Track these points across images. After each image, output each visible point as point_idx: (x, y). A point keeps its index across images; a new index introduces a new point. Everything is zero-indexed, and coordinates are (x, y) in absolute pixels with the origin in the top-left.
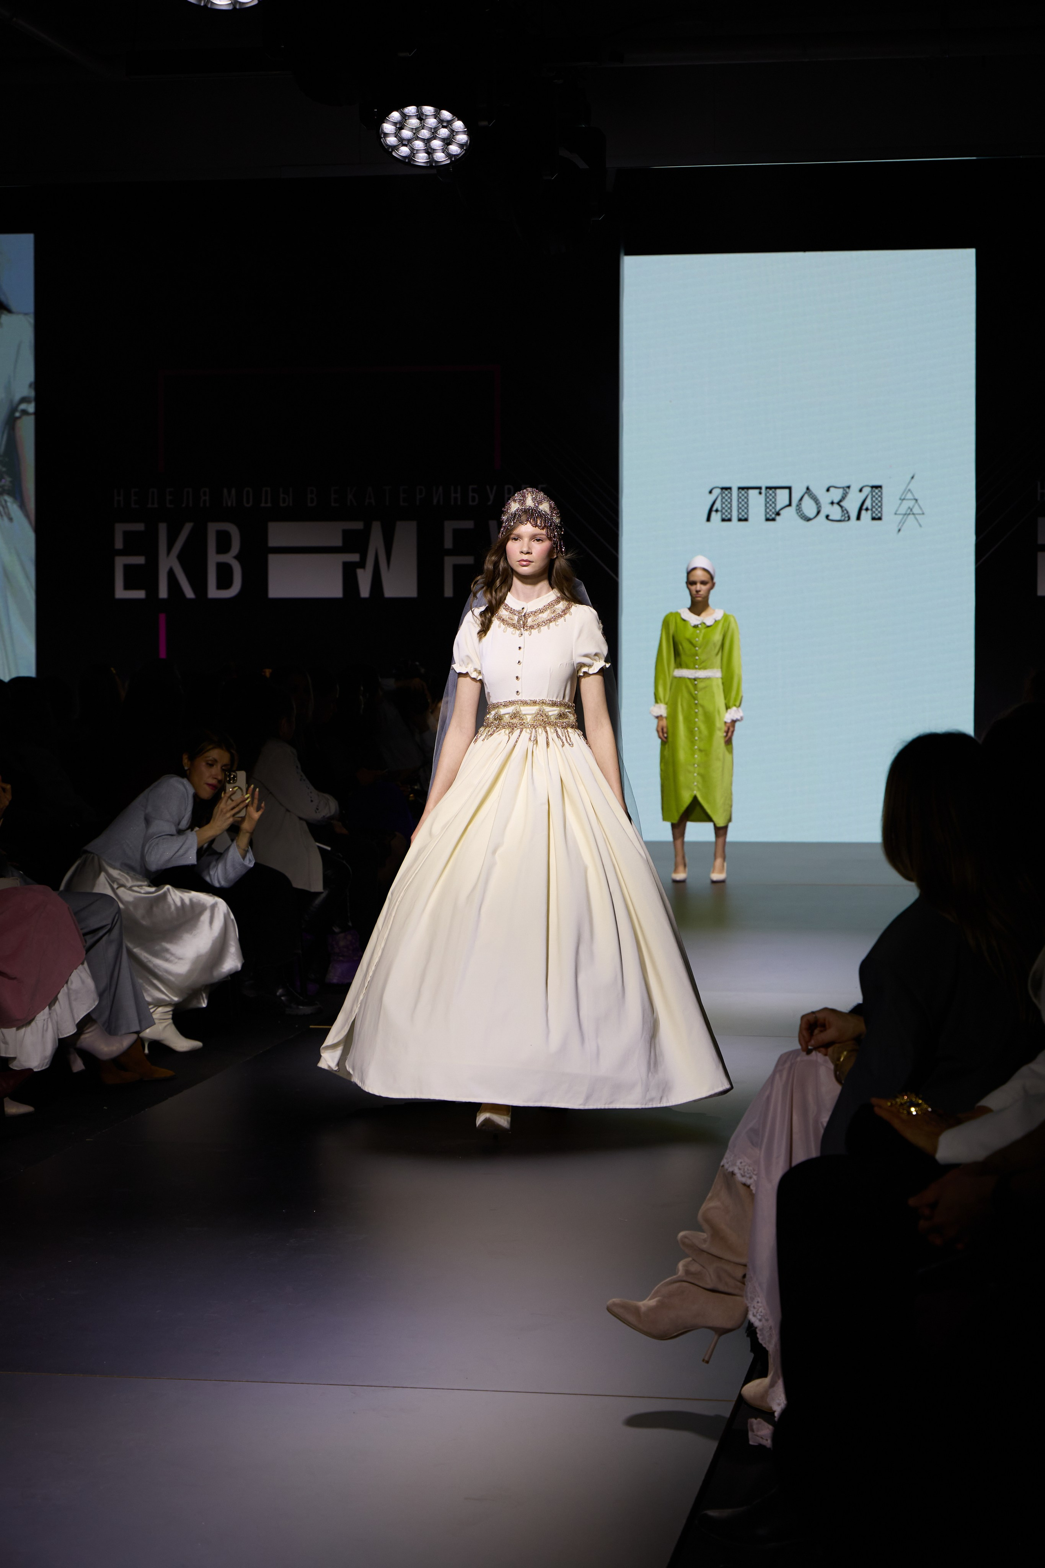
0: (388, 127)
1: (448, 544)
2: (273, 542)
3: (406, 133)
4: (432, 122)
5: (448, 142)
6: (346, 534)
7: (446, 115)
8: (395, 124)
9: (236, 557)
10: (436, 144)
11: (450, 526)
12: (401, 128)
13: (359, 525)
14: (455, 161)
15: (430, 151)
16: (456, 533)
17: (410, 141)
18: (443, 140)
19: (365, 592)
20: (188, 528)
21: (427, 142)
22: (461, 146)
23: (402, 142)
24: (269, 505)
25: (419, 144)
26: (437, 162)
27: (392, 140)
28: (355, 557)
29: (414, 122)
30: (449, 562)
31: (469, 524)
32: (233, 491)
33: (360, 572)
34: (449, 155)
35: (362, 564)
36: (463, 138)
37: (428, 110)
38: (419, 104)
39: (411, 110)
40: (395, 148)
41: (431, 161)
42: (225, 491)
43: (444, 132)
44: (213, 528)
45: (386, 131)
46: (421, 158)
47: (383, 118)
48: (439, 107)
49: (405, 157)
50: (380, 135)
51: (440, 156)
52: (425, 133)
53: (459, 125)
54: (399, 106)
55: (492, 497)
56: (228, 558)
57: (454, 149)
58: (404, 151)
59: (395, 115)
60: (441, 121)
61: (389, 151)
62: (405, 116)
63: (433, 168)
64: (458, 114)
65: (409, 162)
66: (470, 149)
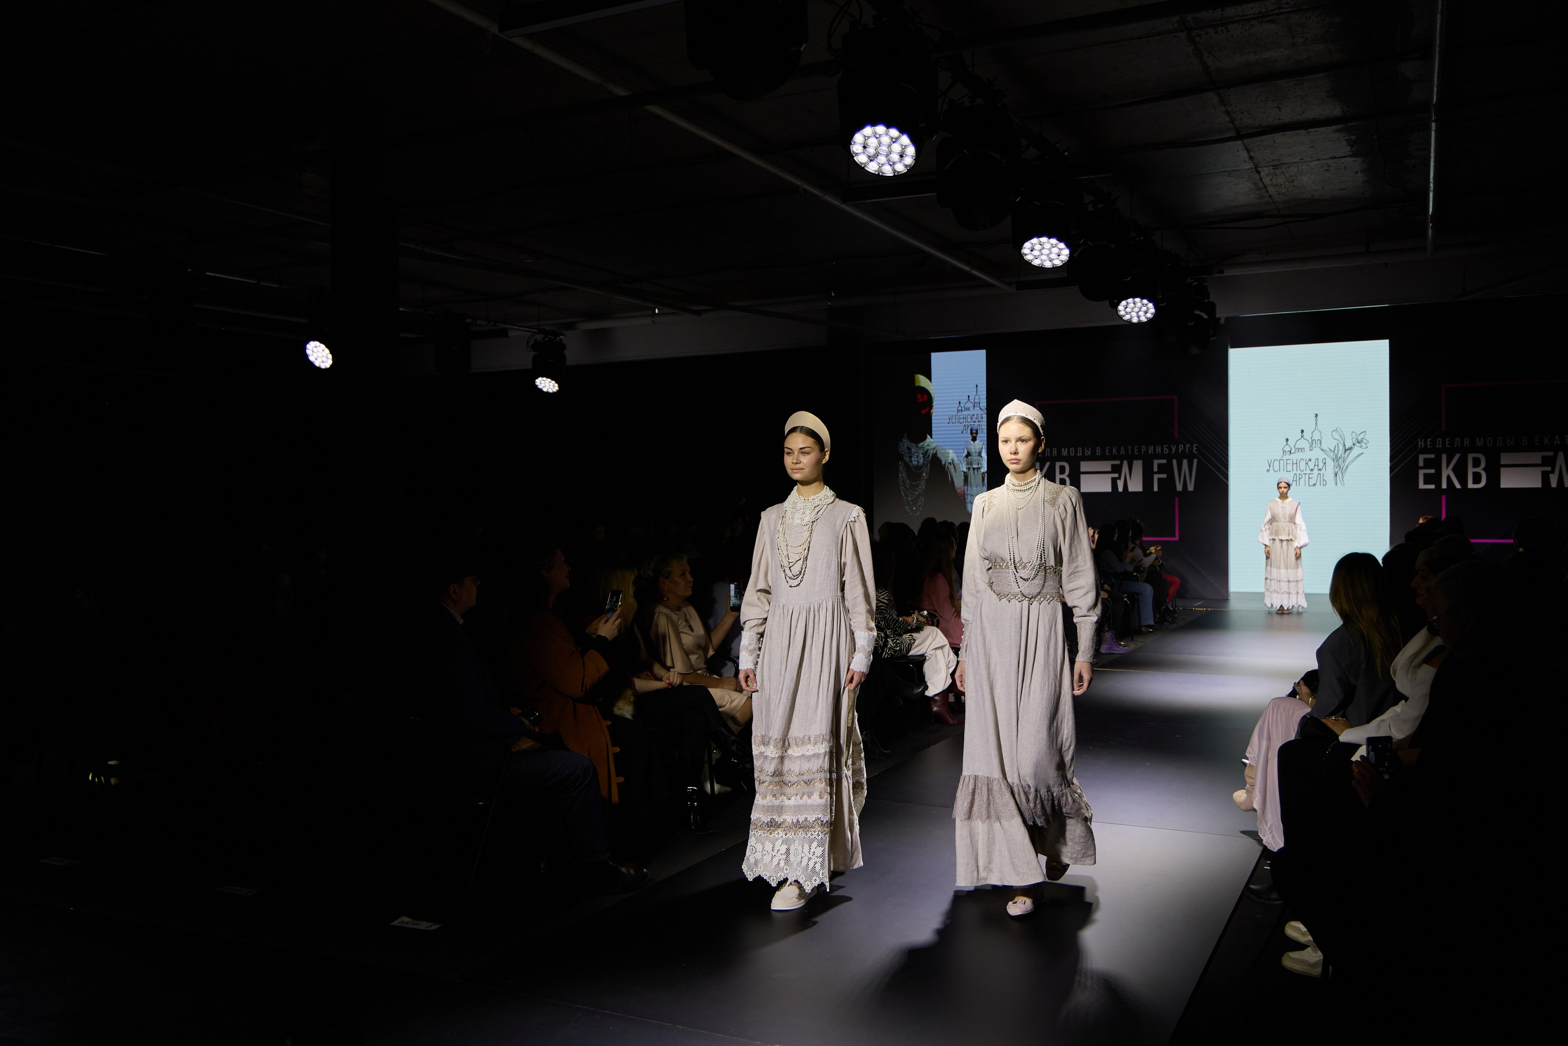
0: (1121, 308)
1: (1156, 469)
2: (1082, 470)
3: (1128, 310)
4: (1139, 305)
5: (1146, 312)
6: (1113, 466)
7: (1145, 301)
8: (1124, 306)
9: (1068, 476)
10: (1141, 313)
11: (1156, 462)
12: (1126, 308)
13: (1118, 462)
14: (1150, 321)
15: (1139, 317)
16: (1159, 465)
17: (1130, 313)
18: (1144, 312)
19: (1121, 489)
20: (1048, 464)
21: (1137, 312)
22: (1152, 314)
23: (1127, 313)
24: (1081, 454)
25: (1134, 314)
27: (1122, 313)
28: (1116, 475)
29: (1132, 305)
30: (1156, 477)
31: (1164, 461)
32: (1066, 449)
33: (1118, 481)
34: (1147, 318)
35: (1119, 478)
36: (1152, 310)
37: (1138, 300)
38: (1134, 297)
39: (1130, 300)
40: (1124, 316)
41: (1140, 320)
42: (1063, 449)
43: (1144, 309)
44: (1058, 464)
46: (1135, 320)
47: (1118, 304)
48: (1142, 298)
49: (1128, 319)
50: (1117, 311)
51: (1144, 319)
52: (1136, 309)
53: (1151, 305)
54: (1126, 298)
55: (1174, 450)
56: (1065, 476)
57: (1149, 315)
58: (1127, 317)
59: (1124, 303)
60: (1143, 304)
61: (1121, 317)
62: (1127, 303)
63: (1140, 323)
64: (1150, 301)
65: (1129, 322)
66: (1156, 315)
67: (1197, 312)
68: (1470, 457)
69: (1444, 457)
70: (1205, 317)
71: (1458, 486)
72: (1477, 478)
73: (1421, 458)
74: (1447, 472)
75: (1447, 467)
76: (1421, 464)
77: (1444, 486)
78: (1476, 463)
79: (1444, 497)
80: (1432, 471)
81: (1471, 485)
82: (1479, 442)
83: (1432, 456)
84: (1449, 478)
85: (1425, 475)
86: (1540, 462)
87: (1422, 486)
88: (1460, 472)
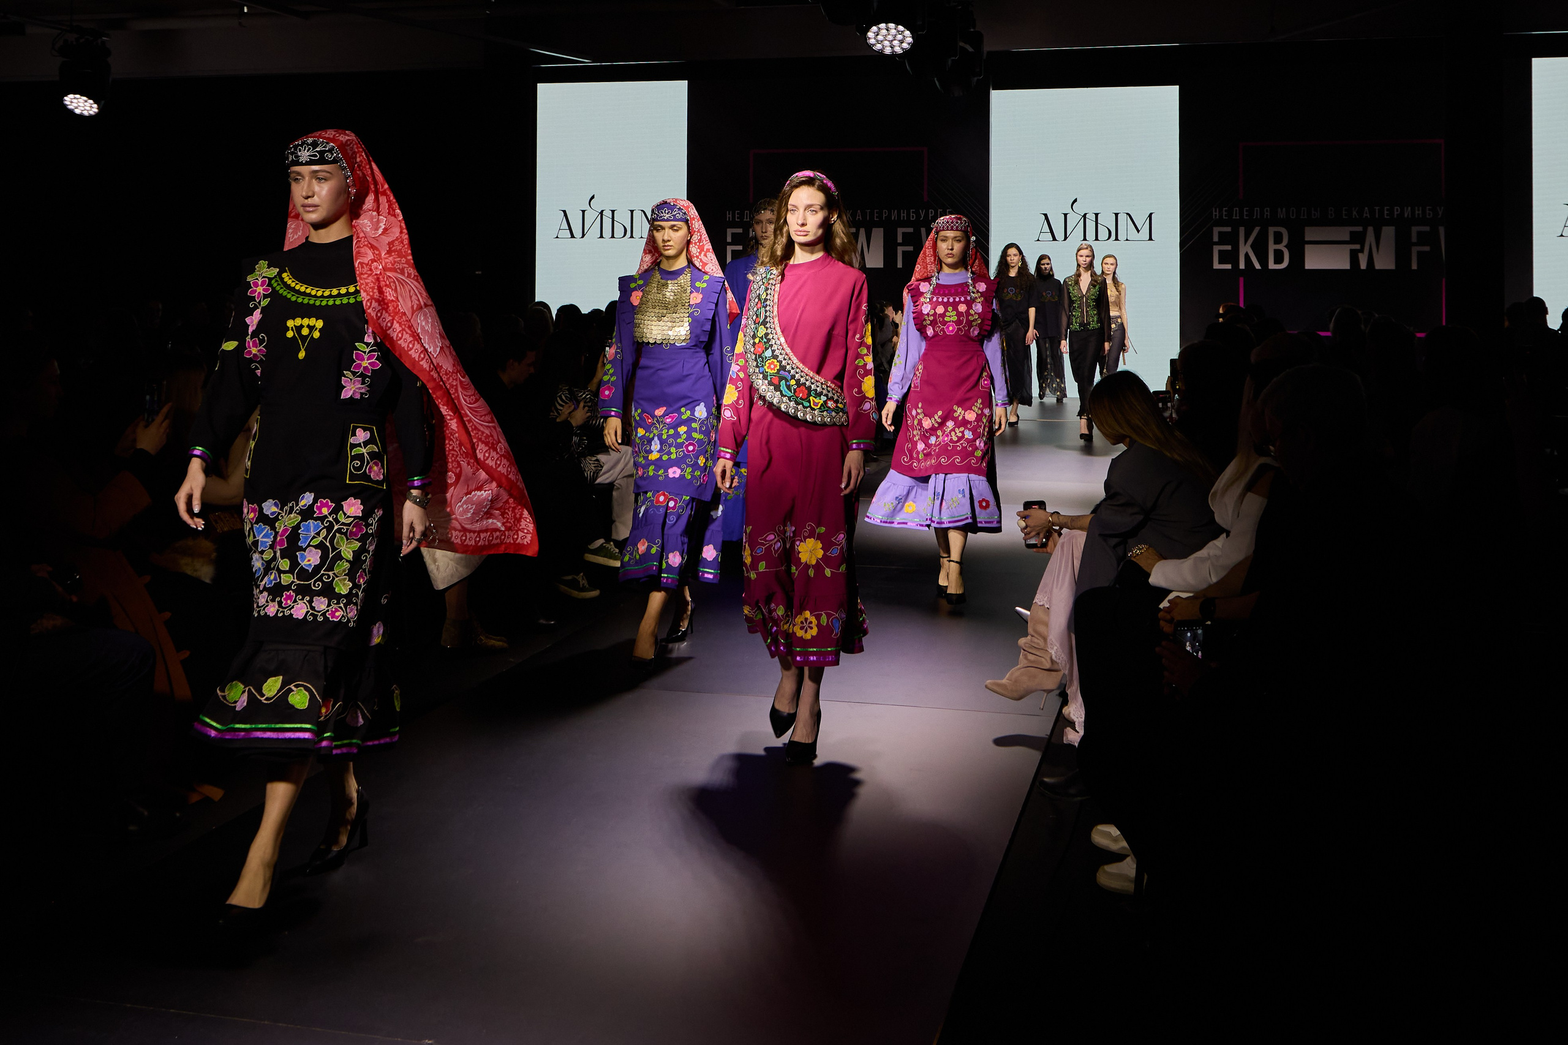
0: (870, 34)
3: (880, 38)
4: (893, 32)
5: (901, 42)
7: (901, 28)
8: (875, 33)
10: (896, 43)
12: (877, 35)
14: (906, 52)
15: (892, 47)
17: (882, 41)
18: (899, 41)
21: (891, 41)
22: (909, 44)
23: (877, 41)
25: (887, 43)
26: (896, 52)
27: (872, 41)
29: (884, 32)
34: (903, 49)
36: (910, 40)
37: (892, 25)
38: (886, 22)
39: (883, 26)
40: (874, 45)
41: (893, 51)
43: (900, 37)
45: (869, 36)
46: (888, 51)
47: (868, 29)
48: (897, 24)
49: (879, 50)
50: (865, 38)
51: (898, 50)
52: (890, 38)
53: (907, 33)
54: (877, 23)
57: (905, 45)
58: (879, 47)
59: (874, 28)
60: (898, 31)
61: (870, 47)
62: (879, 29)
63: (894, 55)
64: (907, 27)
65: (881, 53)
66: (913, 46)
67: (961, 44)
68: (1271, 231)
69: (1242, 230)
70: (971, 50)
71: (1258, 266)
72: (1279, 259)
73: (1216, 231)
74: (1245, 248)
75: (1245, 244)
76: (1216, 239)
77: (1242, 266)
78: (1278, 239)
79: (1241, 279)
80: (1229, 248)
81: (1272, 266)
82: (1281, 214)
83: (1229, 229)
84: (1247, 257)
85: (1220, 252)
86: (1347, 238)
87: (1217, 266)
88: (1261, 250)
